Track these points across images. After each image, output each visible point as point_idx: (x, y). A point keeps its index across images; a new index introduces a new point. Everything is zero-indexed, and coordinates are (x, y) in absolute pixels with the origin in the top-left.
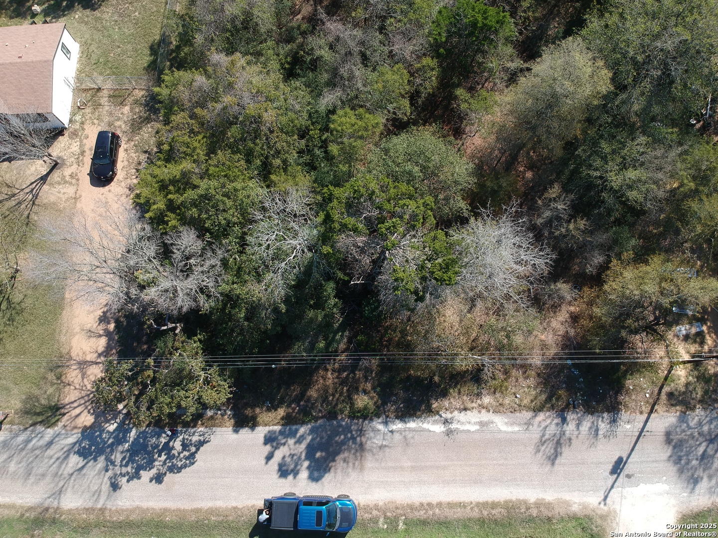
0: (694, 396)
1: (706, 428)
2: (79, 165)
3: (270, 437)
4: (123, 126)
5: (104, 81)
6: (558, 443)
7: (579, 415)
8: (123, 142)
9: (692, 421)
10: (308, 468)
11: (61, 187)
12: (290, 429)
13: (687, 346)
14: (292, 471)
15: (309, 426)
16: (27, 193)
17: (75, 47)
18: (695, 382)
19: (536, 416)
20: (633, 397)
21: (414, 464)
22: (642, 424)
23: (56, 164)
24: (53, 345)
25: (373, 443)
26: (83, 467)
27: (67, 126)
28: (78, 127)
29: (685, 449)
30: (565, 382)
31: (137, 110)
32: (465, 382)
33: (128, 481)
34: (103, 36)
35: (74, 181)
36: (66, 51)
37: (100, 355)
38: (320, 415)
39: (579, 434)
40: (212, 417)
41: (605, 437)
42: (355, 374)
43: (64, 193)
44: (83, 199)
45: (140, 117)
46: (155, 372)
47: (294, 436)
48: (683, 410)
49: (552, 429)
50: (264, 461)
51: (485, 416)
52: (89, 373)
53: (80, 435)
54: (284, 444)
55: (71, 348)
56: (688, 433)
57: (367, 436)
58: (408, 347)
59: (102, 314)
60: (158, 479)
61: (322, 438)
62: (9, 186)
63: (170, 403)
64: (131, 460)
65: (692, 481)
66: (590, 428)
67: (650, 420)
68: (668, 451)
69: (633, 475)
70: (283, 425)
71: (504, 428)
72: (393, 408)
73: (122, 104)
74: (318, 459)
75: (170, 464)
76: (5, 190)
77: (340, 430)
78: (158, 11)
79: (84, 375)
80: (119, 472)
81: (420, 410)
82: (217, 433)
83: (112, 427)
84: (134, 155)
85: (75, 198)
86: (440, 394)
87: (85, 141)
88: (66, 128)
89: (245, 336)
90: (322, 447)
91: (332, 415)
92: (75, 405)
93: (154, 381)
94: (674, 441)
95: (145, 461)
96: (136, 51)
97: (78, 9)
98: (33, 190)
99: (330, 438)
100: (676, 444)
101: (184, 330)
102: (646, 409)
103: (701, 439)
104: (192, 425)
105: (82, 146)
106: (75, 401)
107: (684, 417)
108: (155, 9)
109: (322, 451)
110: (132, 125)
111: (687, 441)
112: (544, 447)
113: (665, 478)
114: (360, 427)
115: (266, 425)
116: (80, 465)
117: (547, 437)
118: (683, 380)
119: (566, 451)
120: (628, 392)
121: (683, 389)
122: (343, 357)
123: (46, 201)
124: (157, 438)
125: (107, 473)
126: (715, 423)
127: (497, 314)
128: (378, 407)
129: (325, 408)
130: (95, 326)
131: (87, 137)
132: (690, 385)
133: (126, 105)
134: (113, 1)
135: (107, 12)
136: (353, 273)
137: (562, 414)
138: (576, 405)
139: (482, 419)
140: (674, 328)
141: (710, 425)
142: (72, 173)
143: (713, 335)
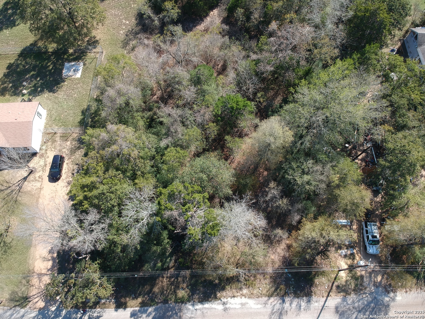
0: (350, 287)
1: (356, 305)
2: (43, 172)
3: (133, 313)
4: (66, 152)
5: (58, 129)
6: (281, 314)
7: (291, 298)
8: (66, 160)
9: (349, 301)
11: (34, 183)
12: (144, 309)
13: (346, 261)
15: (154, 307)
16: (16, 186)
17: (44, 112)
18: (350, 279)
19: (269, 299)
20: (319, 288)
22: (323, 303)
23: (32, 171)
24: (26, 265)
25: (187, 316)
27: (38, 152)
28: (44, 152)
29: (345, 316)
30: (284, 281)
31: (74, 143)
32: (234, 282)
34: (58, 106)
35: (40, 180)
36: (39, 115)
37: (48, 270)
38: (160, 301)
39: (291, 308)
40: (104, 303)
41: (304, 310)
42: (178, 279)
43: (35, 186)
44: (44, 189)
45: (75, 147)
46: (75, 280)
47: (146, 313)
48: (344, 295)
49: (278, 306)
51: (244, 300)
52: (43, 280)
53: (37, 312)
54: (141, 317)
55: (35, 267)
56: (347, 307)
57: (183, 312)
58: (202, 264)
59: (50, 249)
61: (160, 313)
62: (7, 183)
63: (82, 296)
66: (297, 305)
67: (327, 301)
68: (337, 317)
70: (140, 307)
71: (253, 306)
72: (197, 297)
73: (66, 140)
76: (5, 184)
77: (170, 309)
78: (86, 94)
79: (40, 281)
81: (211, 298)
82: (107, 312)
83: (53, 309)
84: (71, 166)
85: (40, 188)
86: (221, 289)
87: (47, 159)
89: (121, 260)
91: (166, 301)
92: (36, 296)
93: (75, 285)
94: (340, 311)
96: (75, 114)
97: (46, 92)
98: (19, 184)
99: (164, 313)
100: (341, 313)
101: (90, 258)
102: (325, 295)
103: (354, 310)
104: (94, 307)
105: (45, 162)
106: (36, 294)
107: (345, 299)
108: (85, 93)
110: (71, 151)
111: (346, 311)
112: (274, 316)
114: (180, 307)
115: (132, 307)
117: (275, 310)
118: (344, 279)
119: (285, 318)
120: (316, 286)
121: (344, 284)
122: (172, 270)
123: (26, 190)
124: (76, 315)
126: (361, 302)
127: (250, 245)
128: (189, 297)
129: (162, 298)
130: (47, 255)
131: (48, 157)
132: (348, 281)
133: (68, 141)
134: (64, 88)
135: (61, 94)
136: (176, 226)
137: (282, 298)
138: (290, 293)
139: (242, 302)
140: (339, 251)
141: (358, 303)
142: (40, 176)
143: (359, 254)
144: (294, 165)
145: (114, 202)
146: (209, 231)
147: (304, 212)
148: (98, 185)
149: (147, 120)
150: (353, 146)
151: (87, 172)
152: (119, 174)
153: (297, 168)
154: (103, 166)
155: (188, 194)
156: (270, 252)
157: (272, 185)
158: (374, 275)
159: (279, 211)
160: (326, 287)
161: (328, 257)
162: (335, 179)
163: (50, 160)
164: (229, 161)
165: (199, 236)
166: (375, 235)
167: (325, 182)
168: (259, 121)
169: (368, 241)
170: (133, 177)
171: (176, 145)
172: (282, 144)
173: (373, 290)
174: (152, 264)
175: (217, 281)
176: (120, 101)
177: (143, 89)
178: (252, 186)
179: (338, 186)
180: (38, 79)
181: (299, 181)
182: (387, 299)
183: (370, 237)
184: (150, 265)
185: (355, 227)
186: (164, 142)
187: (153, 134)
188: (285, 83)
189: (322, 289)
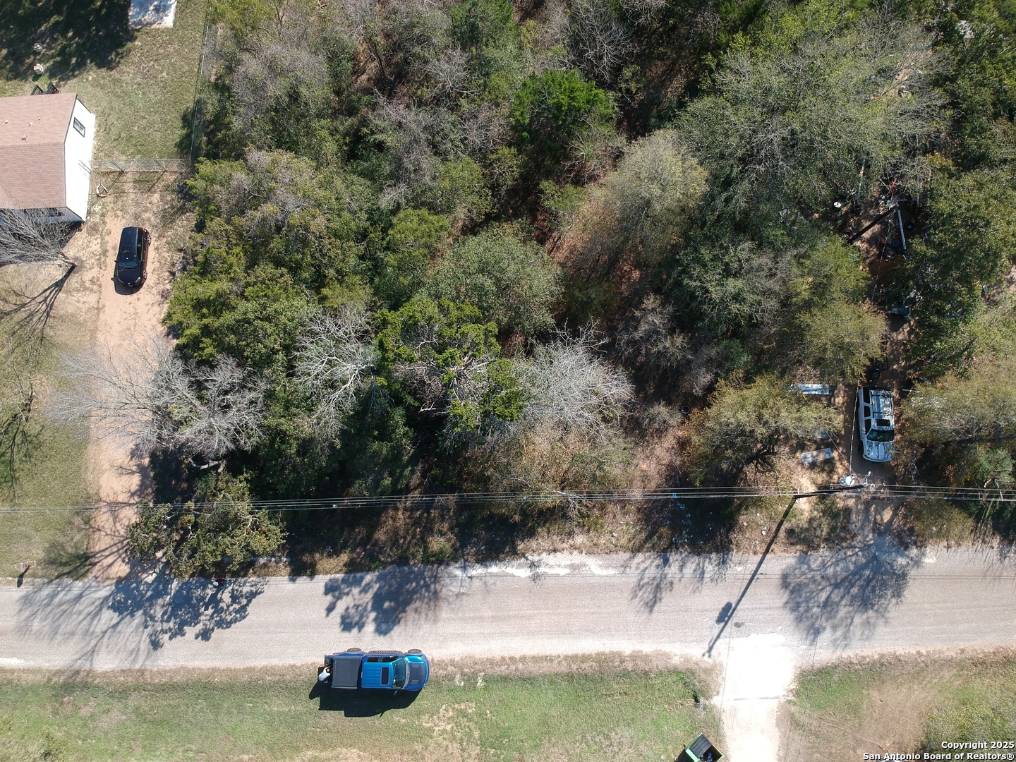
0: (818, 533)
1: (830, 571)
2: (101, 268)
3: (331, 586)
4: (152, 219)
5: (128, 161)
6: (658, 588)
7: (683, 555)
8: (154, 239)
9: (814, 562)
10: (375, 620)
11: (80, 294)
12: (354, 577)
13: (813, 476)
14: (357, 623)
15: (377, 573)
16: (40, 303)
17: (88, 119)
18: (820, 517)
19: (634, 557)
20: (748, 535)
21: (495, 614)
22: (756, 566)
23: (73, 267)
24: (79, 484)
25: (449, 590)
26: (118, 623)
27: (84, 219)
28: (98, 220)
29: (804, 595)
30: (670, 519)
31: (169, 198)
32: (555, 519)
33: (170, 638)
34: (124, 104)
35: (95, 288)
36: (79, 126)
37: (133, 495)
38: (389, 560)
39: (682, 577)
40: (265, 565)
41: (712, 580)
42: (429, 514)
43: (84, 302)
44: (107, 309)
45: (173, 207)
46: (196, 516)
47: (360, 585)
48: (804, 550)
49: (652, 572)
50: (324, 613)
51: (577, 558)
52: (121, 516)
53: (114, 588)
54: (348, 594)
55: (100, 487)
56: (809, 576)
57: (442, 582)
58: (483, 481)
59: (134, 447)
60: (205, 635)
61: (390, 586)
62: (17, 295)
63: (214, 551)
64: (174, 614)
65: (812, 631)
66: (695, 570)
67: (765, 561)
68: (785, 596)
69: (743, 624)
70: (346, 573)
71: (598, 571)
72: (472, 551)
73: (150, 190)
74: (386, 610)
75: (218, 618)
76: (12, 299)
77: (412, 576)
78: (191, 71)
79: (116, 519)
80: (159, 629)
81: (503, 553)
82: (271, 583)
83: (150, 578)
84: (166, 255)
85: (97, 308)
86: (527, 534)
87: (107, 238)
88: (84, 222)
89: (298, 473)
90: (391, 596)
91: (403, 560)
92: (107, 553)
93: (196, 526)
94: (792, 585)
95: (189, 615)
97: (91, 69)
98: (46, 298)
99: (400, 586)
100: (794, 588)
101: (228, 468)
102: (761, 549)
103: (824, 583)
104: (242, 574)
105: (103, 244)
106: (107, 548)
107: (805, 558)
108: (187, 68)
109: (391, 601)
110: (163, 217)
111: (807, 585)
112: (642, 592)
113: (780, 627)
114: (435, 573)
115: (327, 573)
116: (115, 621)
117: (645, 581)
118: (807, 515)
119: (666, 597)
120: (741, 529)
122: (416, 494)
123: (63, 312)
124: (203, 590)
125: (146, 630)
126: (841, 565)
127: (593, 441)
128: (456, 550)
129: (395, 553)
130: (126, 461)
131: (109, 233)
132: (815, 521)
133: (155, 192)
134: (135, 57)
135: (127, 72)
136: (423, 398)
137: (664, 555)
138: (681, 544)
139: (573, 562)
140: (798, 454)
141: (835, 567)
142: (93, 278)
143: (845, 462)
144: (706, 254)
145: (274, 342)
146: (500, 409)
147: (721, 366)
148: (233, 300)
149: (344, 138)
150: (852, 206)
151: (205, 270)
152: (282, 275)
153: (712, 260)
154: (242, 254)
155: (450, 325)
156: (638, 456)
157: (650, 302)
158: (876, 509)
159: (663, 363)
160: (764, 533)
161: (772, 467)
162: (803, 287)
163: (115, 240)
164: (548, 245)
165: (476, 421)
166: (886, 418)
167: (777, 295)
168: (625, 141)
169: (867, 432)
170: (318, 282)
171: (416, 202)
172: (679, 201)
173: (871, 540)
174: (370, 480)
175: (517, 518)
176: (276, 89)
177: (333, 58)
178: (603, 306)
179: (808, 305)
180: (70, 34)
181: (715, 293)
182: (901, 561)
183: (874, 424)
184: (366, 483)
185: (839, 400)
186: (388, 197)
187: (361, 174)
188: (693, 41)
189: (753, 536)
